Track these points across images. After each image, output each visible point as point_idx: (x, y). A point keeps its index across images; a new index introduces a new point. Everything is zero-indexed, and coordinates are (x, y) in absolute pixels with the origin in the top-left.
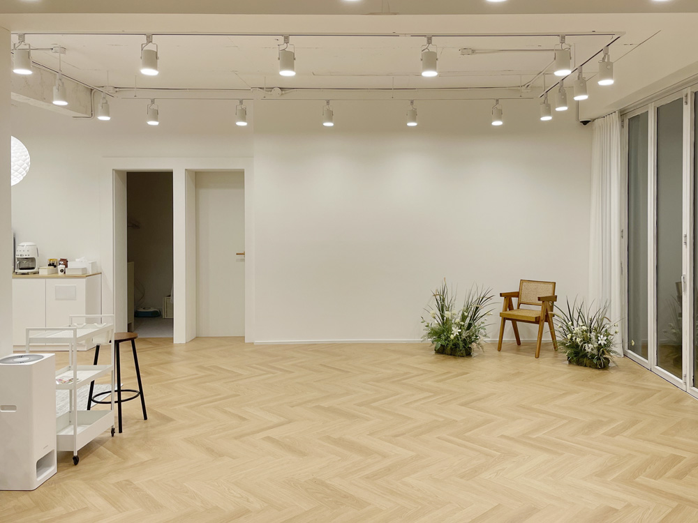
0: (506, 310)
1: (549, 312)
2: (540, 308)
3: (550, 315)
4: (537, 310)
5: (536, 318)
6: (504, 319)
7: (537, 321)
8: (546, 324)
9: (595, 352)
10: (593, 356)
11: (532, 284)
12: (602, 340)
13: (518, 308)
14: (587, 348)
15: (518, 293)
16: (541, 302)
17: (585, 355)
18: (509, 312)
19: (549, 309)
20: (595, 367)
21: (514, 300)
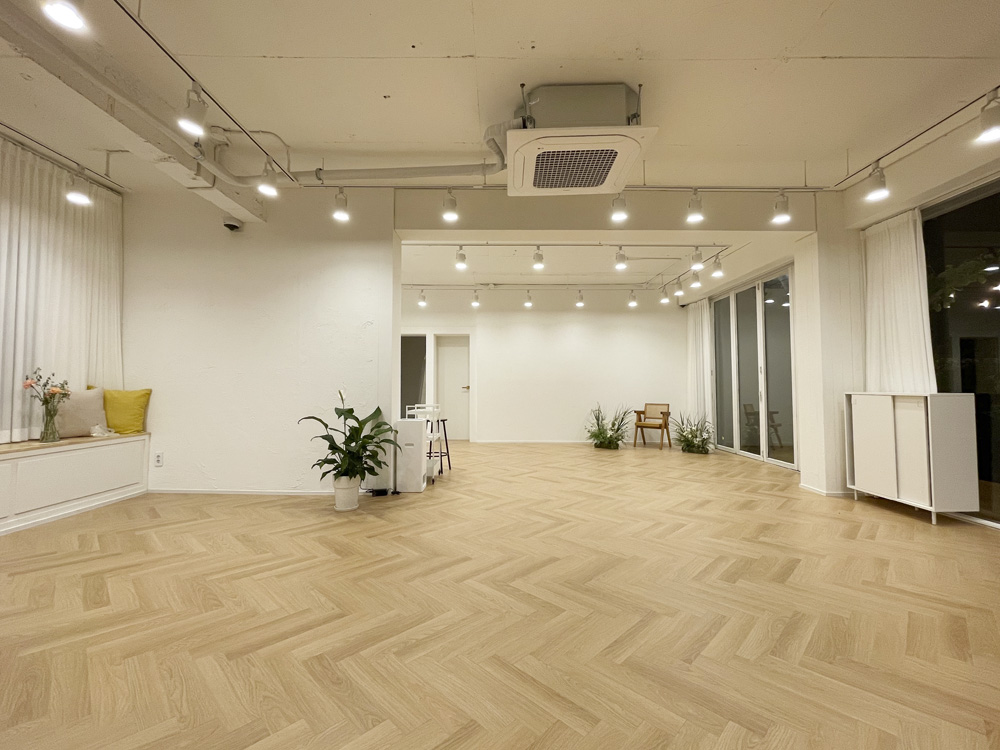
0: (638, 421)
2: (660, 419)
3: (667, 423)
4: (658, 421)
5: (658, 425)
6: (638, 427)
7: (660, 427)
9: (700, 443)
10: (699, 447)
11: (654, 406)
12: (705, 436)
13: (644, 420)
14: (695, 441)
15: (644, 411)
16: (660, 416)
17: (694, 446)
19: (666, 420)
20: (701, 453)
21: (642, 416)
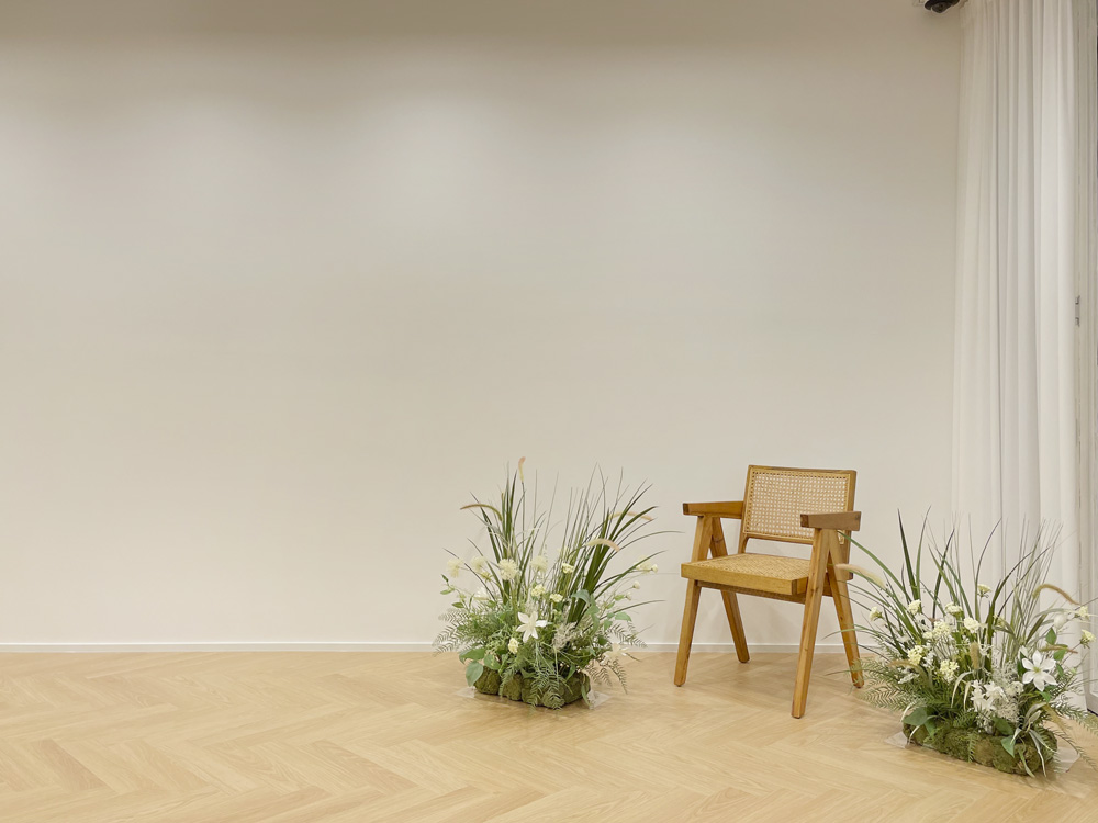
0: (702, 557)
1: (839, 566)
2: (806, 552)
3: (839, 577)
4: (798, 558)
5: (795, 583)
6: (697, 586)
7: (798, 592)
8: (828, 603)
9: (1010, 712)
10: (999, 730)
11: (784, 479)
12: (1040, 671)
13: (742, 550)
14: (977, 697)
15: (741, 506)
16: (810, 532)
17: (971, 724)
18: (711, 562)
19: (836, 556)
21: (730, 527)
